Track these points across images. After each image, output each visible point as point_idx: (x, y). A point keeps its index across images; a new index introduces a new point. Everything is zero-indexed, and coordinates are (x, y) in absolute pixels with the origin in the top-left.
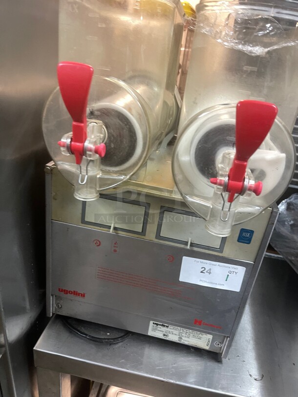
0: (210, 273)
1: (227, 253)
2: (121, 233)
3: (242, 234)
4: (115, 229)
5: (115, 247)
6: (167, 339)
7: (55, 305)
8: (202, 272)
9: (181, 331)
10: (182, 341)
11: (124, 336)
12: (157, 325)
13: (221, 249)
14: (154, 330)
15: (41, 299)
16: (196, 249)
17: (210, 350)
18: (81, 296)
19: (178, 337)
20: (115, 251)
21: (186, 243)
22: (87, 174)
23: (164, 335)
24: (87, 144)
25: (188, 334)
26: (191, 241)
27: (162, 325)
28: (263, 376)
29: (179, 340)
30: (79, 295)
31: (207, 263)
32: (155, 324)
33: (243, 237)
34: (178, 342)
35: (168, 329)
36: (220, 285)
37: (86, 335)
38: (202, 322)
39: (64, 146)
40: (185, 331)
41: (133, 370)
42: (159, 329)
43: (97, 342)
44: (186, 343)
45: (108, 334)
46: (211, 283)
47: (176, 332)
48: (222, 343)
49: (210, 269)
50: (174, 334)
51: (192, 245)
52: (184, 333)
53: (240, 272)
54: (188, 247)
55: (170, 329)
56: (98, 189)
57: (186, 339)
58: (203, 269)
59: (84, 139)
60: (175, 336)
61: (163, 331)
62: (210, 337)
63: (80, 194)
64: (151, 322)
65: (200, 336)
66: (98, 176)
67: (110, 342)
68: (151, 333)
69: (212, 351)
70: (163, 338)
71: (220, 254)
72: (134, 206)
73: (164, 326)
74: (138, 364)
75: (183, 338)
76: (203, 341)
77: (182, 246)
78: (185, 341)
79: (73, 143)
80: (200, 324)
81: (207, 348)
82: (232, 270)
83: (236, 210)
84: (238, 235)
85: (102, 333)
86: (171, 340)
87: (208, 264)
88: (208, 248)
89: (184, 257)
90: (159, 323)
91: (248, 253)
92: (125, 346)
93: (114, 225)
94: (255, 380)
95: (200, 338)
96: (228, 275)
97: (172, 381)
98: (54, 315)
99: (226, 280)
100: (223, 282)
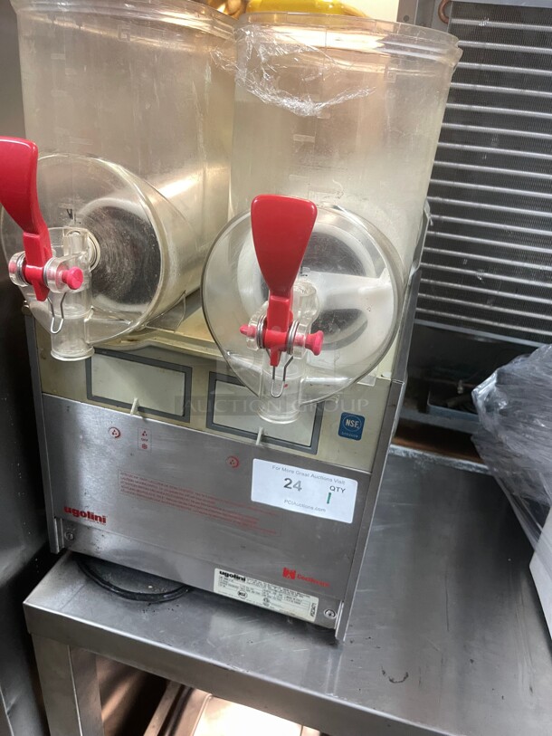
0: (299, 489)
1: (323, 454)
2: (152, 419)
3: (345, 421)
4: (140, 409)
5: (144, 440)
6: (245, 601)
7: (64, 535)
8: (286, 486)
9: (267, 588)
10: (270, 605)
11: (176, 591)
12: (227, 575)
13: (313, 448)
14: (223, 584)
15: (40, 525)
16: (272, 446)
17: (317, 623)
18: (100, 520)
19: (263, 598)
20: (145, 446)
21: (254, 436)
22: (63, 317)
23: (240, 594)
24: (50, 268)
25: (278, 594)
26: (263, 431)
27: (235, 576)
28: (407, 676)
29: (264, 604)
30: (96, 519)
31: (293, 472)
32: (223, 573)
33: (347, 427)
34: (263, 606)
35: (245, 584)
36: (319, 510)
37: (111, 586)
38: (297, 574)
39: (13, 273)
40: (273, 588)
41: (180, 648)
42: (230, 583)
43: (127, 598)
44: (277, 609)
45: (150, 587)
46: (303, 506)
47: (260, 590)
48: (335, 611)
49: (300, 482)
50: (255, 593)
51: (264, 438)
52: (272, 592)
53: (348, 490)
54: (258, 442)
55: (249, 583)
56: (88, 342)
57: (277, 602)
58: (288, 481)
59: (43, 257)
60: (257, 596)
61: (237, 587)
62: (315, 600)
63: (57, 350)
64: (217, 571)
65: (298, 597)
66: (86, 320)
67: (151, 600)
68: (218, 589)
69: (321, 624)
70: (240, 598)
71: (313, 457)
72: (166, 370)
73: (238, 578)
74: (188, 639)
75: (271, 600)
76: (303, 607)
77: (249, 441)
78: (276, 605)
79: (28, 266)
80: (293, 578)
81: (312, 619)
82: (336, 485)
84: (338, 423)
85: (140, 585)
86: (251, 603)
87: (295, 473)
88: (292, 445)
89: (255, 460)
90: (230, 573)
91: (357, 455)
92: (175, 608)
93: (137, 401)
94: (391, 681)
95: (298, 602)
96: (330, 494)
97: (241, 670)
98: (63, 551)
99: (328, 502)
100: (323, 505)
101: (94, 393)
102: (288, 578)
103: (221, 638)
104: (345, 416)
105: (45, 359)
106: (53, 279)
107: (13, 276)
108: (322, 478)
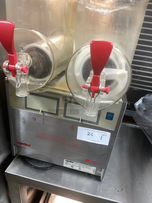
0: (92, 135)
1: (100, 125)
2: (46, 115)
3: (108, 115)
4: (42, 112)
5: (43, 121)
6: (73, 168)
7: (17, 150)
8: (88, 135)
9: (80, 165)
10: (81, 169)
11: (51, 166)
12: (68, 161)
13: (97, 123)
14: (66, 164)
15: (9, 147)
16: (84, 123)
17: (95, 175)
18: (29, 146)
19: (79, 167)
20: (43, 123)
21: (79, 120)
22: (20, 82)
23: (72, 167)
24: (17, 66)
25: (83, 166)
26: (82, 118)
27: (70, 162)
28: (122, 189)
29: (79, 169)
30: (27, 145)
31: (90, 130)
32: (67, 161)
34: (79, 170)
35: (73, 164)
37: (32, 165)
38: (90, 160)
39: (5, 67)
40: (82, 165)
41: (54, 184)
42: (69, 163)
43: (37, 169)
44: (83, 171)
45: (44, 165)
46: (93, 140)
47: (78, 165)
48: (101, 171)
49: (92, 133)
50: (76, 166)
51: (82, 120)
52: (82, 166)
53: (108, 135)
54: (80, 122)
55: (74, 164)
56: (28, 91)
57: (83, 169)
58: (89, 133)
59: (15, 62)
60: (77, 167)
61: (71, 165)
62: (95, 168)
63: (18, 93)
64: (65, 160)
65: (90, 167)
66: (27, 83)
67: (44, 169)
69: (96, 175)
70: (71, 168)
71: (97, 126)
72: (51, 99)
73: (71, 162)
74: (57, 181)
75: (81, 168)
76: (91, 170)
77: (77, 121)
78: (82, 170)
79: (10, 65)
80: (89, 162)
81: (94, 174)
82: (104, 134)
83: (99, 102)
84: (105, 115)
85: (40, 164)
86: (75, 169)
87: (91, 131)
88: (91, 122)
89: (79, 127)
90: (69, 161)
91: (112, 125)
92: (52, 171)
93: (42, 109)
94: (118, 191)
95: (90, 169)
96: (102, 137)
97: (74, 190)
98: (16, 155)
99: (101, 139)
100: (99, 140)
101: (28, 107)
102: (87, 162)
103: (66, 180)
104: (108, 113)
105: (12, 96)
106: (18, 69)
107: (4, 69)
108: (99, 132)
